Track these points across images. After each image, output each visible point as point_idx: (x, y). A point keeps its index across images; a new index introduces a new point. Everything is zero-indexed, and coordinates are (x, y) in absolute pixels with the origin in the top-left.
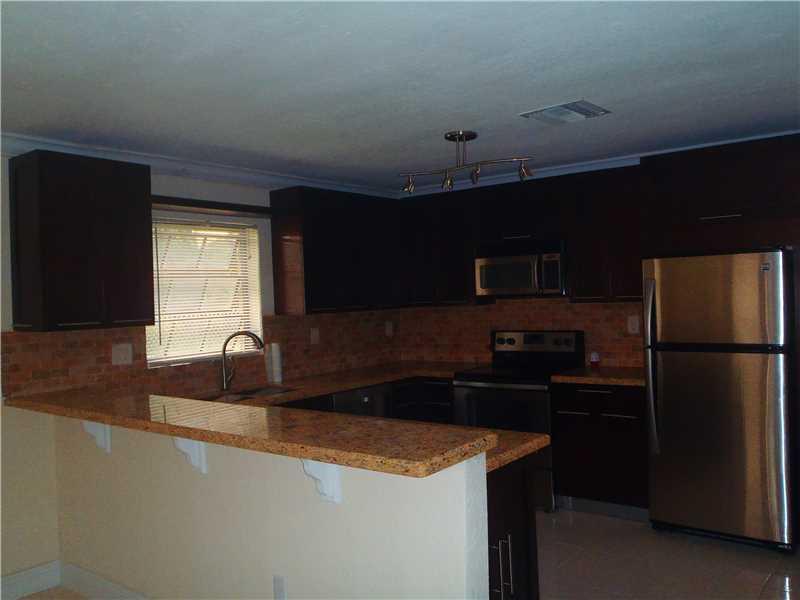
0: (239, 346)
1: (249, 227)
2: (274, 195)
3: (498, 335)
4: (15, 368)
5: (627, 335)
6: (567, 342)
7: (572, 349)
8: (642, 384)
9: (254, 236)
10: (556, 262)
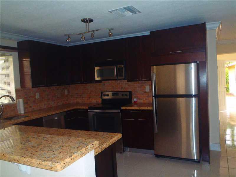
0: (7, 101)
1: (9, 55)
2: (19, 43)
3: (103, 93)
5: (145, 92)
6: (126, 95)
7: (128, 97)
8: (151, 109)
9: (11, 59)
10: (122, 68)
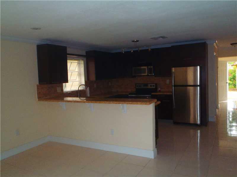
2: (86, 52)
3: (137, 85)
4: (40, 93)
5: (166, 84)
6: (153, 86)
8: (171, 94)
9: (82, 62)
10: (152, 68)
